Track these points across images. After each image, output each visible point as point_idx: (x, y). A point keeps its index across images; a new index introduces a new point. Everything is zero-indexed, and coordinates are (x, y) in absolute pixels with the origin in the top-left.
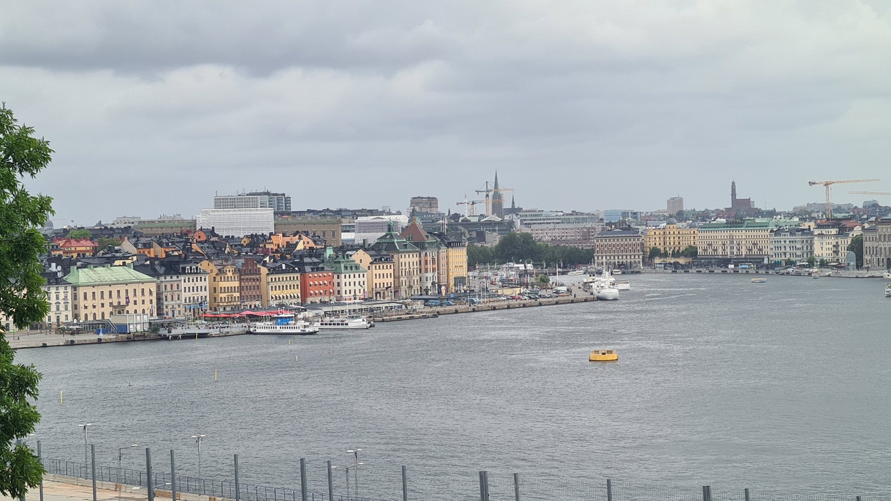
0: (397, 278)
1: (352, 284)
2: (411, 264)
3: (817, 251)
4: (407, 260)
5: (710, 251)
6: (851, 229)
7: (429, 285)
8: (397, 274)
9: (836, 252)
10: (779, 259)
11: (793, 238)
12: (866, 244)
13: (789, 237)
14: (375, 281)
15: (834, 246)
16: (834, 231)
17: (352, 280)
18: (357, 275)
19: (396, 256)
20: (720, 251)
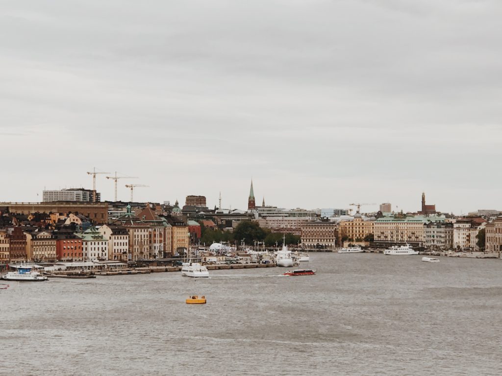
0: (130, 245)
1: (97, 249)
2: (143, 236)
3: (456, 240)
4: (139, 233)
5: (382, 238)
6: (480, 224)
7: (157, 252)
8: (131, 243)
9: (469, 240)
10: (429, 244)
11: (439, 230)
12: (488, 235)
13: (436, 229)
14: (115, 247)
15: (467, 236)
16: (467, 225)
17: (97, 246)
18: (100, 243)
19: (131, 230)
20: (389, 238)
